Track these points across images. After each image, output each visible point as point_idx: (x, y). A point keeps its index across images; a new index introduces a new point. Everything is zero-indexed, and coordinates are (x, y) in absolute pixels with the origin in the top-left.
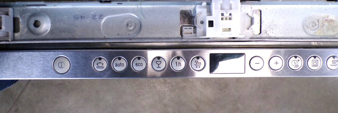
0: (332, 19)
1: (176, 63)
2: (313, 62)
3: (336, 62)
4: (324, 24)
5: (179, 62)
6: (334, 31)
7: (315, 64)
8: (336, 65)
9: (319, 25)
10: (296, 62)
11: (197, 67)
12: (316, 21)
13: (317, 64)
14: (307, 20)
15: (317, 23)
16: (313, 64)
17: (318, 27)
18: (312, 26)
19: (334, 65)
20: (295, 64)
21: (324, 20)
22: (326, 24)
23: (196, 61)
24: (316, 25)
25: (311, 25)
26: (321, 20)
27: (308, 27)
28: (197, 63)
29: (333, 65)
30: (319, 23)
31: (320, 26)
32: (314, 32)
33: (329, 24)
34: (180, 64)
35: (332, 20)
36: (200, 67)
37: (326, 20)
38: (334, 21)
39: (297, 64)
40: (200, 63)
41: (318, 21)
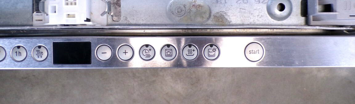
0: (199, 3)
1: (16, 52)
2: (166, 52)
3: (192, 51)
4: (192, 10)
5: (19, 52)
6: (203, 17)
7: (169, 53)
8: (192, 54)
9: (185, 11)
10: (147, 51)
11: (39, 57)
12: (182, 7)
13: (171, 54)
14: (172, 6)
15: (184, 9)
16: (166, 54)
17: (185, 14)
18: (178, 12)
19: (191, 54)
20: (147, 54)
21: (191, 6)
22: (194, 9)
23: (37, 51)
24: (182, 10)
25: (176, 11)
26: (188, 5)
27: (173, 13)
28: (39, 53)
29: (189, 55)
30: (185, 9)
31: (187, 12)
32: (179, 19)
33: (197, 10)
34: (20, 54)
35: (199, 6)
36: (41, 57)
37: (193, 5)
38: (202, 7)
39: (148, 54)
40: (42, 52)
41: (184, 7)
